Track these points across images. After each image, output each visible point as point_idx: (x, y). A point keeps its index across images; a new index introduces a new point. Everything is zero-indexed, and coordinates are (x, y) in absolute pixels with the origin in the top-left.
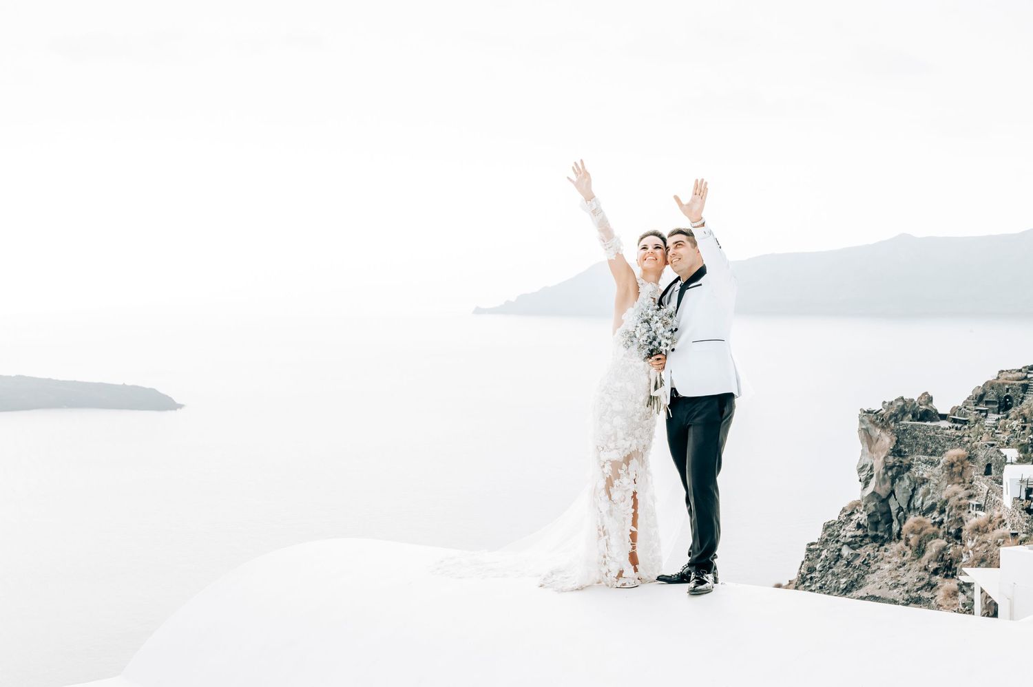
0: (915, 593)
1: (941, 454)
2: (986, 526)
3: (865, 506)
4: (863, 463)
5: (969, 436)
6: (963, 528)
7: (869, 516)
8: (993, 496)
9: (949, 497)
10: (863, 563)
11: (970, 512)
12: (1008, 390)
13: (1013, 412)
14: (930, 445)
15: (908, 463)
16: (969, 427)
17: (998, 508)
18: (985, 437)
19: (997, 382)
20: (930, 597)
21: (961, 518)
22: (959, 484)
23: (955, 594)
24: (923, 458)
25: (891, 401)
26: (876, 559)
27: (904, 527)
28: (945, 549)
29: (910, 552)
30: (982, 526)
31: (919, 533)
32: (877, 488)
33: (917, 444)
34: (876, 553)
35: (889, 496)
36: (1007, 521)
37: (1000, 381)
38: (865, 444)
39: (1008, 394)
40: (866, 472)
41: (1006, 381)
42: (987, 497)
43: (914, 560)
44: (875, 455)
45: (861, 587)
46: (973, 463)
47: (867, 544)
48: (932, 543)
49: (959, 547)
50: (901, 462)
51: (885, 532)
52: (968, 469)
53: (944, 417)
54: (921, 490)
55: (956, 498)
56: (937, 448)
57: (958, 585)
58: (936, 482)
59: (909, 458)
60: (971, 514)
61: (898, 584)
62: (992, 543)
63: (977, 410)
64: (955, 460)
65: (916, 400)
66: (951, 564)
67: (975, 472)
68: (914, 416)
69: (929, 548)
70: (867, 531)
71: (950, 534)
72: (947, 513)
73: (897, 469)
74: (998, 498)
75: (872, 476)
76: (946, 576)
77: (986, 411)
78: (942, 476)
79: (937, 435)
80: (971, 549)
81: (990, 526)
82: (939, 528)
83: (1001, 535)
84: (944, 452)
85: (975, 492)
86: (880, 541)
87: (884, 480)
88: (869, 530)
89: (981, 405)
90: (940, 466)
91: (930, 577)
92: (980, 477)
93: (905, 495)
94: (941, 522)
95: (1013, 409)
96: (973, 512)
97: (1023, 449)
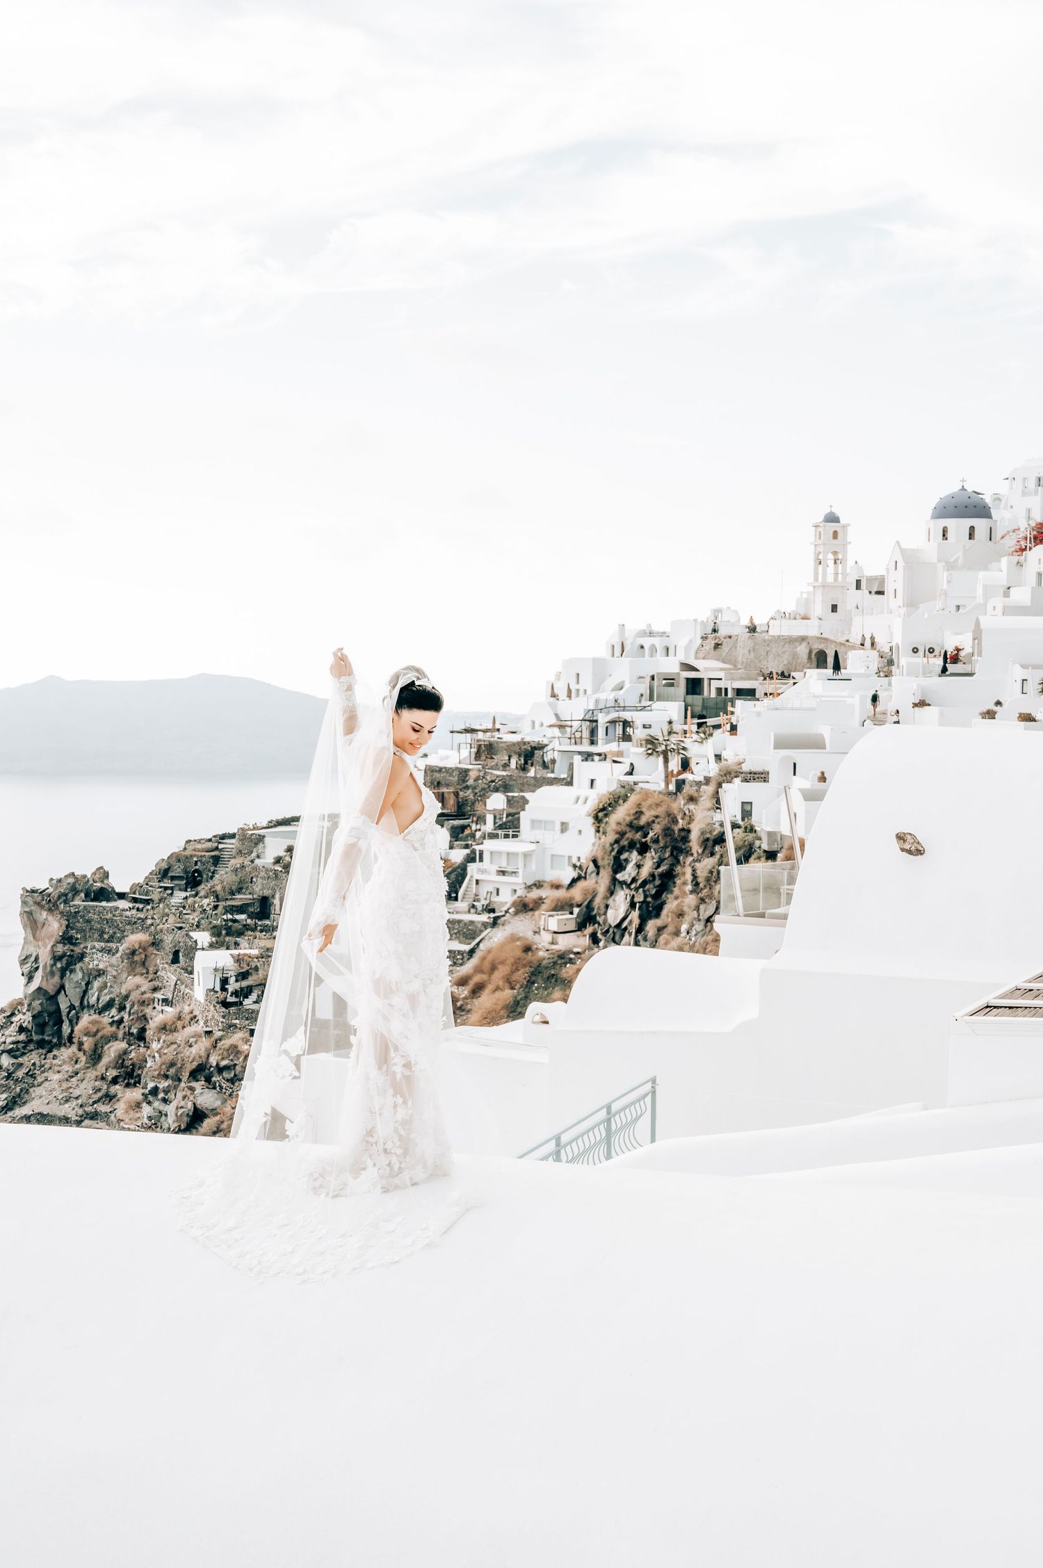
0: (90, 1108)
1: (120, 941)
2: (174, 1023)
3: (29, 1005)
4: (26, 953)
5: (152, 918)
6: (147, 1027)
7: (34, 1017)
8: (183, 987)
9: (130, 991)
10: (27, 1074)
11: (154, 1008)
12: (196, 863)
13: (203, 889)
14: (107, 930)
15: (80, 951)
16: (152, 908)
17: (188, 1003)
18: (172, 919)
19: (184, 853)
20: (108, 1110)
21: (144, 1016)
22: (142, 974)
23: (138, 1105)
24: (98, 945)
25: (59, 877)
26: (43, 1069)
27: (77, 1029)
28: (125, 1052)
29: (83, 1059)
30: (169, 1024)
31: (95, 1034)
32: (44, 983)
33: (91, 929)
34: (43, 1062)
35: (58, 992)
36: (199, 1017)
37: (187, 853)
38: (29, 930)
40: (29, 965)
41: (194, 853)
42: (174, 990)
43: (88, 1068)
44: (40, 943)
45: (25, 1103)
46: (158, 950)
47: (32, 1050)
48: (110, 1047)
49: (142, 1050)
50: (72, 951)
51: (53, 1035)
52: (153, 956)
53: (122, 896)
54: (96, 984)
55: (138, 992)
56: (114, 933)
57: (143, 1094)
58: (114, 973)
59: (82, 946)
60: (155, 1010)
61: (70, 1097)
62: (183, 1044)
63: (161, 887)
64: (137, 946)
65: (89, 876)
66: (133, 1070)
67: (160, 960)
68: (87, 895)
69: (107, 1052)
70: (31, 1035)
71: (130, 1034)
72: (128, 1010)
73: (67, 960)
74: (187, 991)
75: (37, 968)
76: (128, 1085)
77: (172, 889)
78: (121, 966)
79: (115, 918)
80: (157, 1052)
81: (179, 1024)
82: (118, 1028)
83: (193, 1034)
84: (124, 937)
85: (160, 985)
86: (48, 1047)
87: (52, 973)
88: (33, 1034)
89: (165, 881)
90: (119, 955)
91: (109, 1088)
92: (166, 966)
93: (78, 990)
94: (121, 1021)
95: (203, 886)
96: (159, 1008)
97: (216, 931)
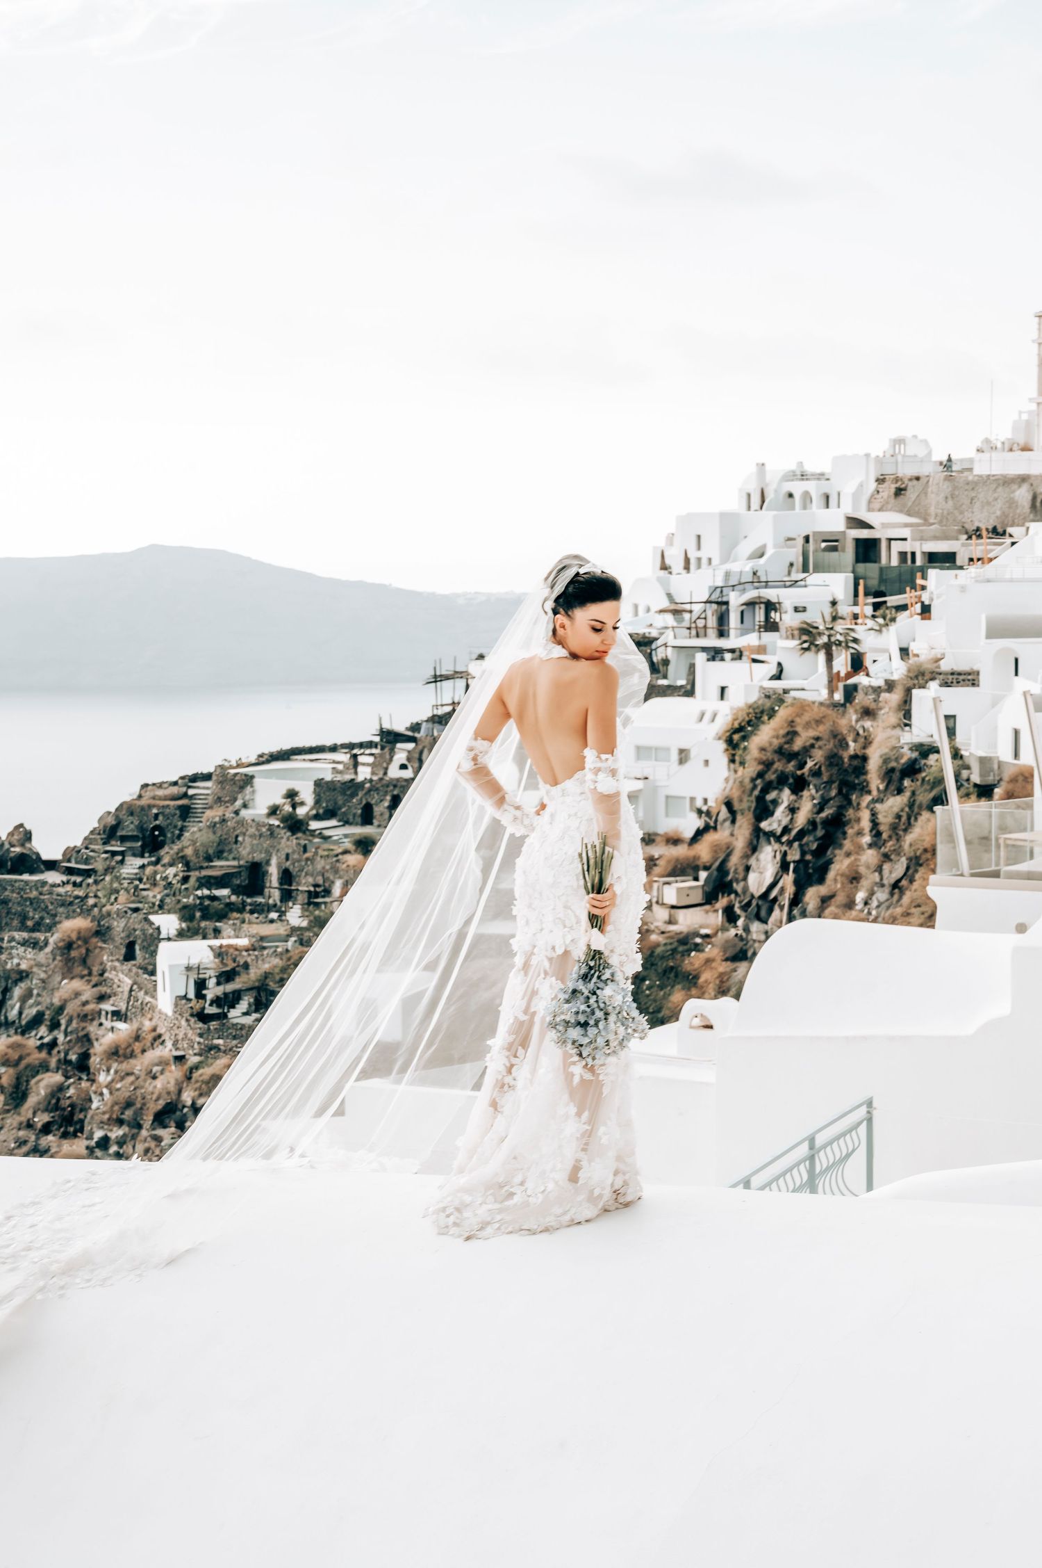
1: (49, 928)
2: (129, 1045)
5: (96, 896)
6: (92, 1051)
8: (141, 994)
9: (66, 1001)
11: (101, 1024)
12: (156, 816)
13: (167, 853)
14: (31, 914)
16: (95, 882)
17: (149, 1016)
18: (123, 897)
19: (138, 803)
21: (87, 1035)
22: (82, 977)
24: (20, 936)
28: (61, 1088)
30: (123, 1046)
31: (16, 1065)
33: (8, 913)
36: (166, 1037)
37: (144, 802)
39: (157, 822)
41: (152, 802)
42: (130, 995)
43: (8, 1111)
46: (105, 942)
48: (39, 1081)
49: (84, 1084)
52: (97, 951)
53: (51, 865)
54: (17, 992)
55: (78, 1002)
56: (42, 918)
57: (87, 1148)
58: (43, 975)
60: (103, 1027)
62: (143, 1075)
63: (106, 852)
64: (74, 936)
66: (72, 1114)
67: (108, 956)
68: (2, 865)
69: (34, 1088)
71: (67, 1062)
72: (63, 1027)
74: (148, 999)
76: (65, 1135)
77: (122, 853)
78: (52, 966)
79: (42, 897)
80: (107, 1087)
81: (137, 1047)
82: (49, 1053)
83: (156, 1061)
84: (55, 924)
85: (109, 991)
89: (113, 842)
90: (48, 949)
91: (38, 1139)
92: (117, 964)
94: (54, 1043)
95: (166, 849)
96: (108, 1024)
97: (187, 913)
